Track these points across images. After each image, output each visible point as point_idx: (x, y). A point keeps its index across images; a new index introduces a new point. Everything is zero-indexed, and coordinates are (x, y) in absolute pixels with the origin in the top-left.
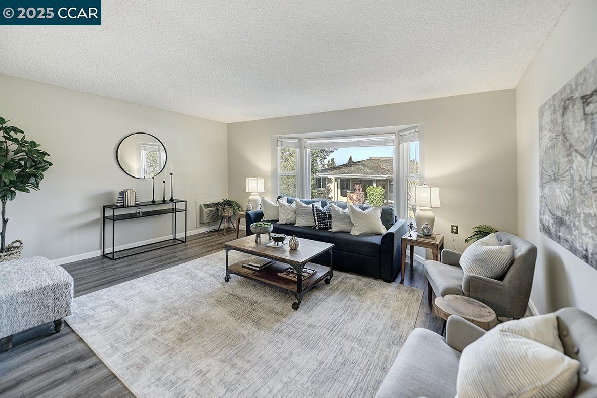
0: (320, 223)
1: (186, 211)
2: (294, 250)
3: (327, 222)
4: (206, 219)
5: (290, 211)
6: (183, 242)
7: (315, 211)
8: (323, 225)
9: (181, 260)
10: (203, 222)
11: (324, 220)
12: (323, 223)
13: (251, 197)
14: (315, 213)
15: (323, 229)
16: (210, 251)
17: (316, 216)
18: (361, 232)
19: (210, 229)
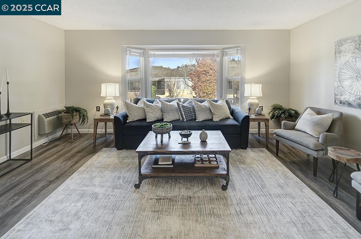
0: (187, 116)
1: (31, 124)
2: (204, 142)
3: (192, 115)
4: (47, 130)
5: (157, 110)
6: (28, 161)
7: (181, 107)
8: (190, 118)
9: (51, 182)
10: (41, 134)
11: (190, 113)
12: (189, 116)
13: (106, 101)
14: (182, 109)
15: (190, 120)
16: (77, 162)
17: (182, 111)
18: (220, 119)
19: (48, 139)
